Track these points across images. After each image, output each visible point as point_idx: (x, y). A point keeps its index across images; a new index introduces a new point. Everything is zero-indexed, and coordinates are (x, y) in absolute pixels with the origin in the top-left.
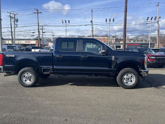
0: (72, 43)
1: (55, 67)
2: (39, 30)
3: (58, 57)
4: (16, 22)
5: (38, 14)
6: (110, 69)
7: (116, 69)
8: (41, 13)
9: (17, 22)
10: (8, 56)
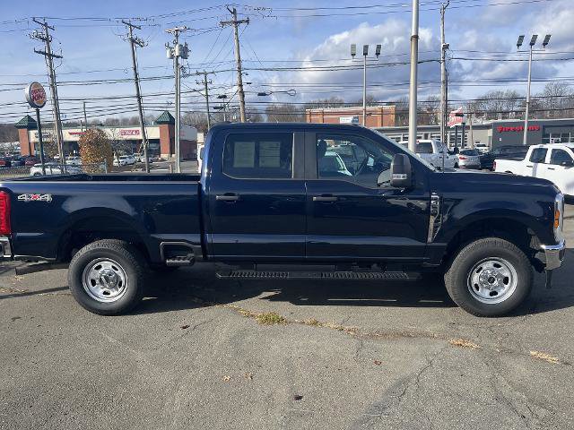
0: (274, 144)
1: (210, 239)
3: (219, 200)
5: (236, 27)
6: (424, 244)
7: (445, 244)
10: (25, 197)
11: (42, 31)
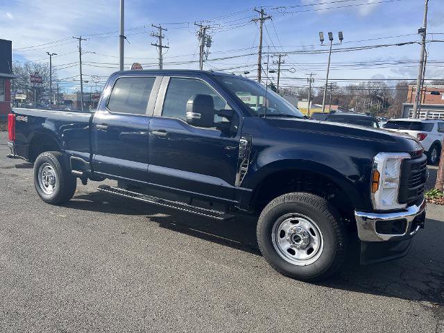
2: (260, 65)
4: (205, 48)
5: (262, 23)
8: (269, 17)
9: (209, 46)
10: (19, 118)
11: (157, 31)
